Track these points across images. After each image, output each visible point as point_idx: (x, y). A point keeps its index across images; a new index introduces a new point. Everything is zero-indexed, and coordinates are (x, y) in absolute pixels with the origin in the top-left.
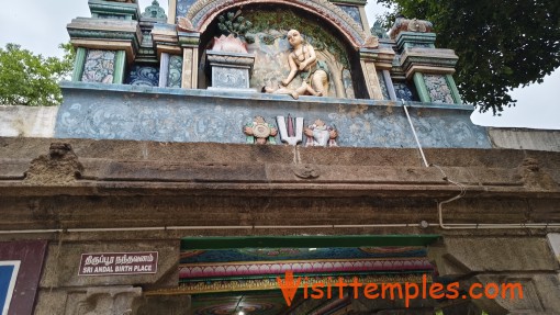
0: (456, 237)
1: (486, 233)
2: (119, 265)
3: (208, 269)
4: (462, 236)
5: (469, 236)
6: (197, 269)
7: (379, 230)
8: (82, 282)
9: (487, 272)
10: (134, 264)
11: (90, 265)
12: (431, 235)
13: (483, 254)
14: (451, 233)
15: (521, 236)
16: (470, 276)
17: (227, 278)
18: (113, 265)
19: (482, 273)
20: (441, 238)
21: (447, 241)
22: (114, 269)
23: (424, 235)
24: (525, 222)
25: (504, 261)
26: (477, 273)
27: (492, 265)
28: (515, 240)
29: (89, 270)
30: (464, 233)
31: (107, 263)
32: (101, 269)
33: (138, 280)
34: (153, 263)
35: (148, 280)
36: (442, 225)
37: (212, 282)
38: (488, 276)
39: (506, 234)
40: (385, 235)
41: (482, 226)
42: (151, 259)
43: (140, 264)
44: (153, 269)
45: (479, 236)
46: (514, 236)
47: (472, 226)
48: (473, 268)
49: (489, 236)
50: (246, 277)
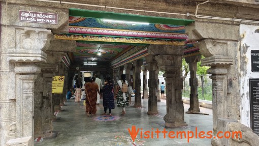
0: (201, 22)
1: (214, 21)
2: (39, 18)
3: (84, 30)
4: (203, 22)
5: (206, 22)
6: (78, 29)
7: (167, 15)
8: (21, 24)
9: (210, 38)
10: (46, 19)
11: (24, 17)
12: (190, 20)
13: (210, 31)
14: (199, 20)
15: (229, 24)
16: (202, 40)
17: (92, 35)
18: (36, 18)
19: (207, 39)
20: (194, 22)
21: (196, 24)
22: (36, 20)
23: (187, 20)
24: (233, 18)
25: (218, 35)
26: (205, 39)
27: (213, 36)
28: (225, 26)
29: (24, 19)
30: (205, 21)
31: (33, 16)
32: (30, 19)
33: (49, 26)
34: (56, 19)
35: (54, 27)
36: (196, 15)
37: (86, 36)
38: (209, 40)
39: (223, 23)
40: (169, 18)
41: (214, 18)
42: (54, 17)
43: (49, 19)
44: (56, 22)
45: (211, 22)
46: (226, 24)
47: (209, 17)
48: (204, 37)
49: (215, 23)
50: (102, 35)
